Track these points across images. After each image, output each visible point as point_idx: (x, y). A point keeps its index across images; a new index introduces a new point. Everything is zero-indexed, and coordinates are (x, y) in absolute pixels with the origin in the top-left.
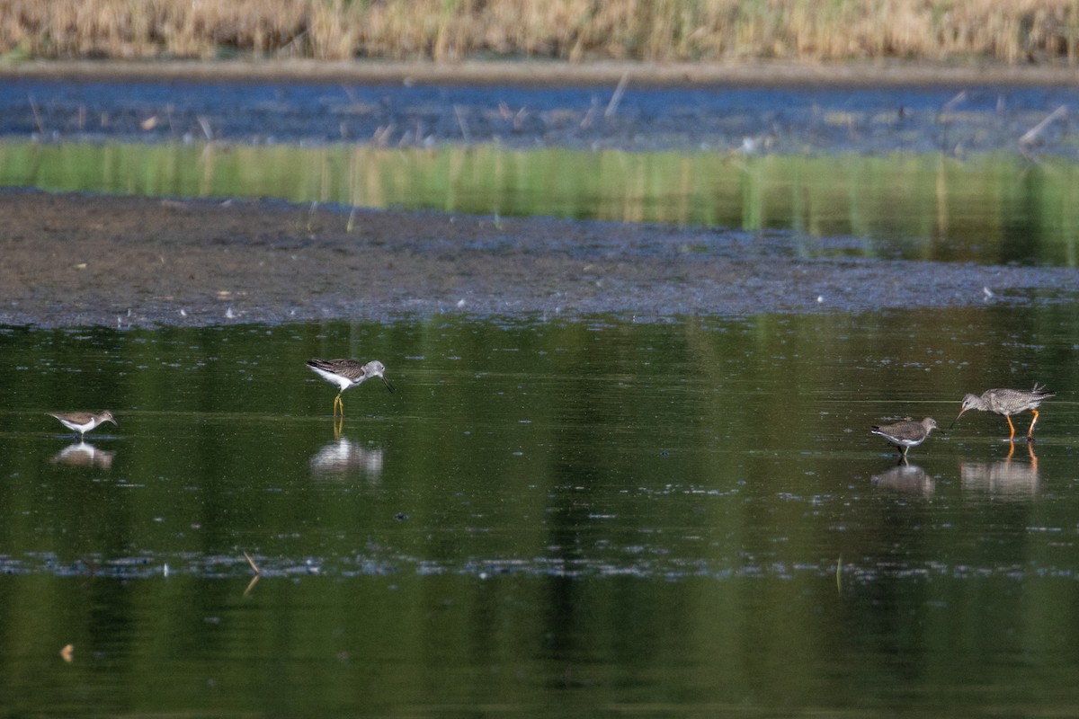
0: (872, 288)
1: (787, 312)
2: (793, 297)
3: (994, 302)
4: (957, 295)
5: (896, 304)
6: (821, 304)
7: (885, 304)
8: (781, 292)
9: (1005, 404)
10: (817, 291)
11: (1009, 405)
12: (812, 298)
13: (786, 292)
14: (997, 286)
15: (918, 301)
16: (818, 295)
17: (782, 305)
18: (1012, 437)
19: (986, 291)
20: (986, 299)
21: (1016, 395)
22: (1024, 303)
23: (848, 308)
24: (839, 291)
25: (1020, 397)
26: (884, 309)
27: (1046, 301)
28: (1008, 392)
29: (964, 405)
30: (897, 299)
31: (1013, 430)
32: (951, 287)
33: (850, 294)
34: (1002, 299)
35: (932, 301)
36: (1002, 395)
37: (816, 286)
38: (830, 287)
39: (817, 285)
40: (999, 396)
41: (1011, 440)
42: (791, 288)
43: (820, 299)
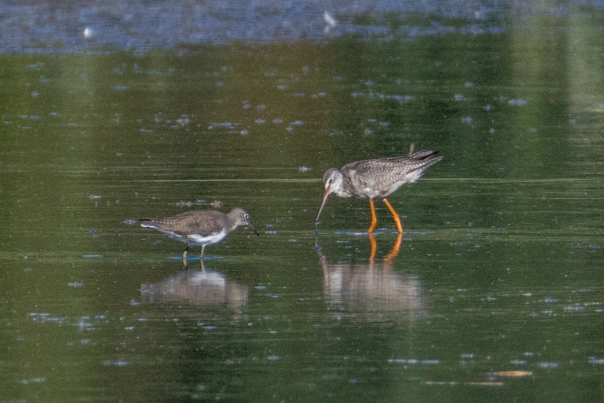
0: (163, 15)
1: (39, 51)
2: (48, 29)
3: (338, 34)
4: (286, 23)
5: (198, 38)
6: (89, 40)
7: (182, 39)
8: (31, 23)
9: (372, 182)
10: (82, 19)
11: (379, 183)
12: (76, 30)
13: (39, 23)
14: (343, 10)
15: (229, 33)
16: (83, 26)
17: (34, 40)
18: (371, 230)
19: (328, 18)
20: (327, 30)
21: (384, 167)
22: (383, 36)
23: (129, 45)
24: (115, 20)
25: (391, 169)
26: (183, 46)
27: (414, 32)
28: (374, 163)
29: (327, 185)
30: (198, 30)
31: (375, 220)
32: (276, 13)
33: (130, 24)
34: (351, 29)
35: (250, 33)
36: (365, 170)
37: (82, 14)
38: (102, 15)
39: (83, 11)
40: (361, 172)
41: (371, 233)
42: (45, 17)
43: (87, 32)
